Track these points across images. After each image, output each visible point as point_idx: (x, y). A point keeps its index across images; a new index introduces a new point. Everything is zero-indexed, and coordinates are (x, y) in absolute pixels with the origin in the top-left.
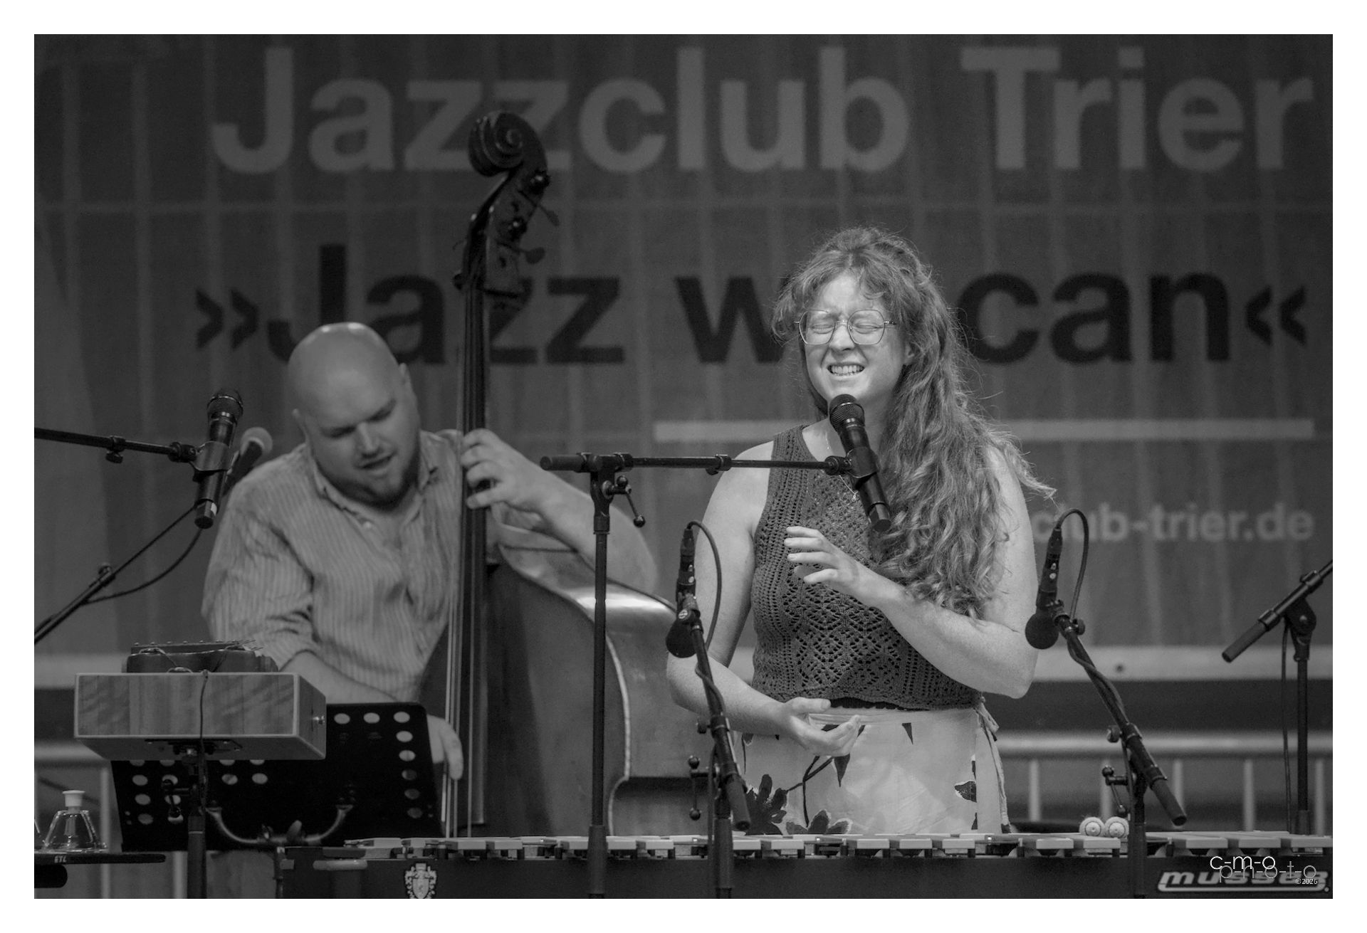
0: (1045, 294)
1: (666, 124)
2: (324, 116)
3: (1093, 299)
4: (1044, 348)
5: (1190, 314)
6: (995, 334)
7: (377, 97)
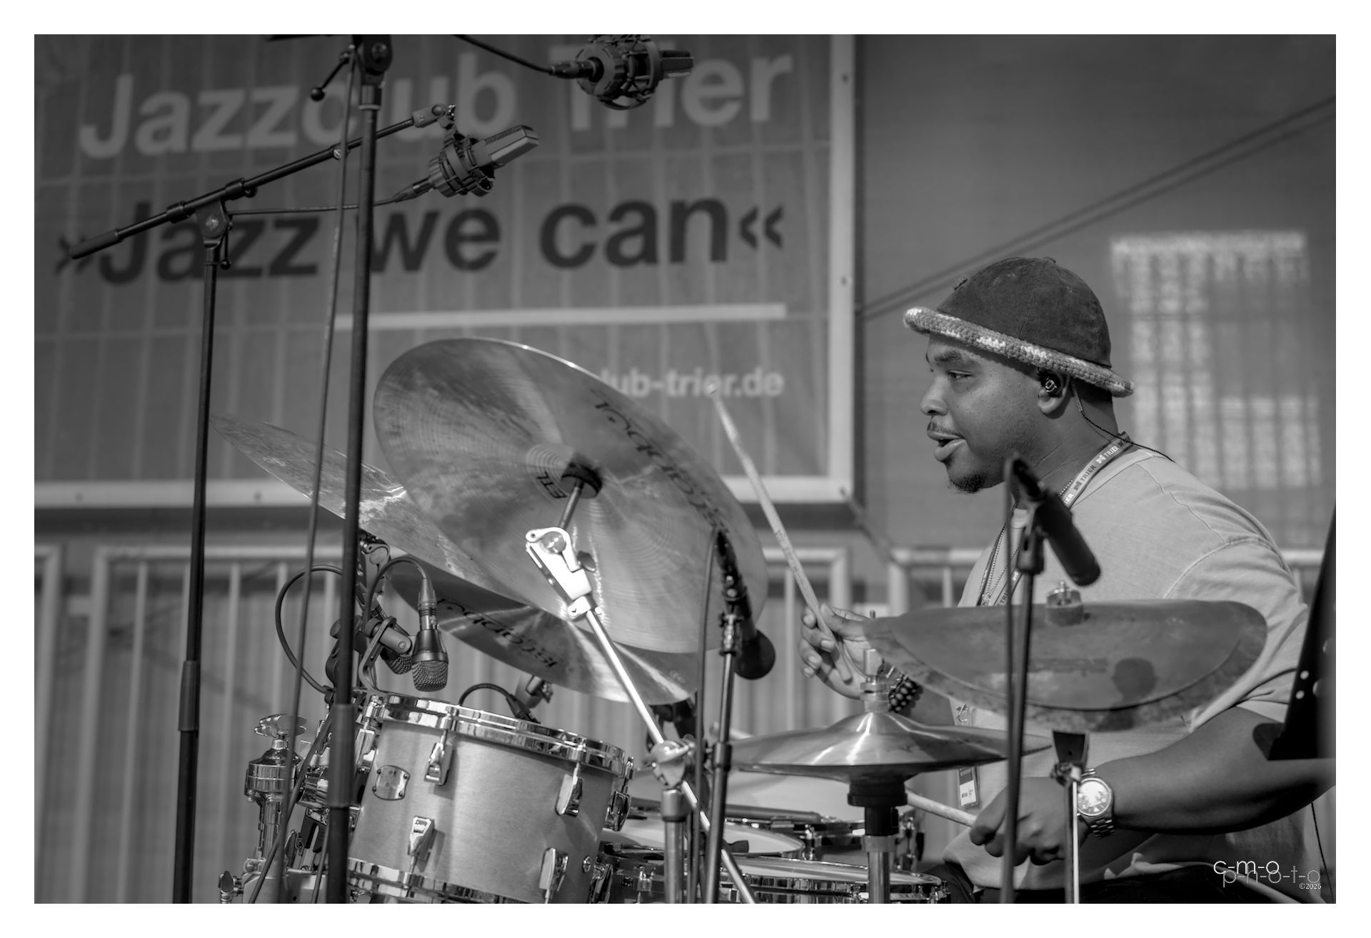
0: (602, 215)
2: (147, 118)
3: (633, 220)
4: (599, 256)
5: (700, 227)
6: (567, 247)
7: (180, 103)
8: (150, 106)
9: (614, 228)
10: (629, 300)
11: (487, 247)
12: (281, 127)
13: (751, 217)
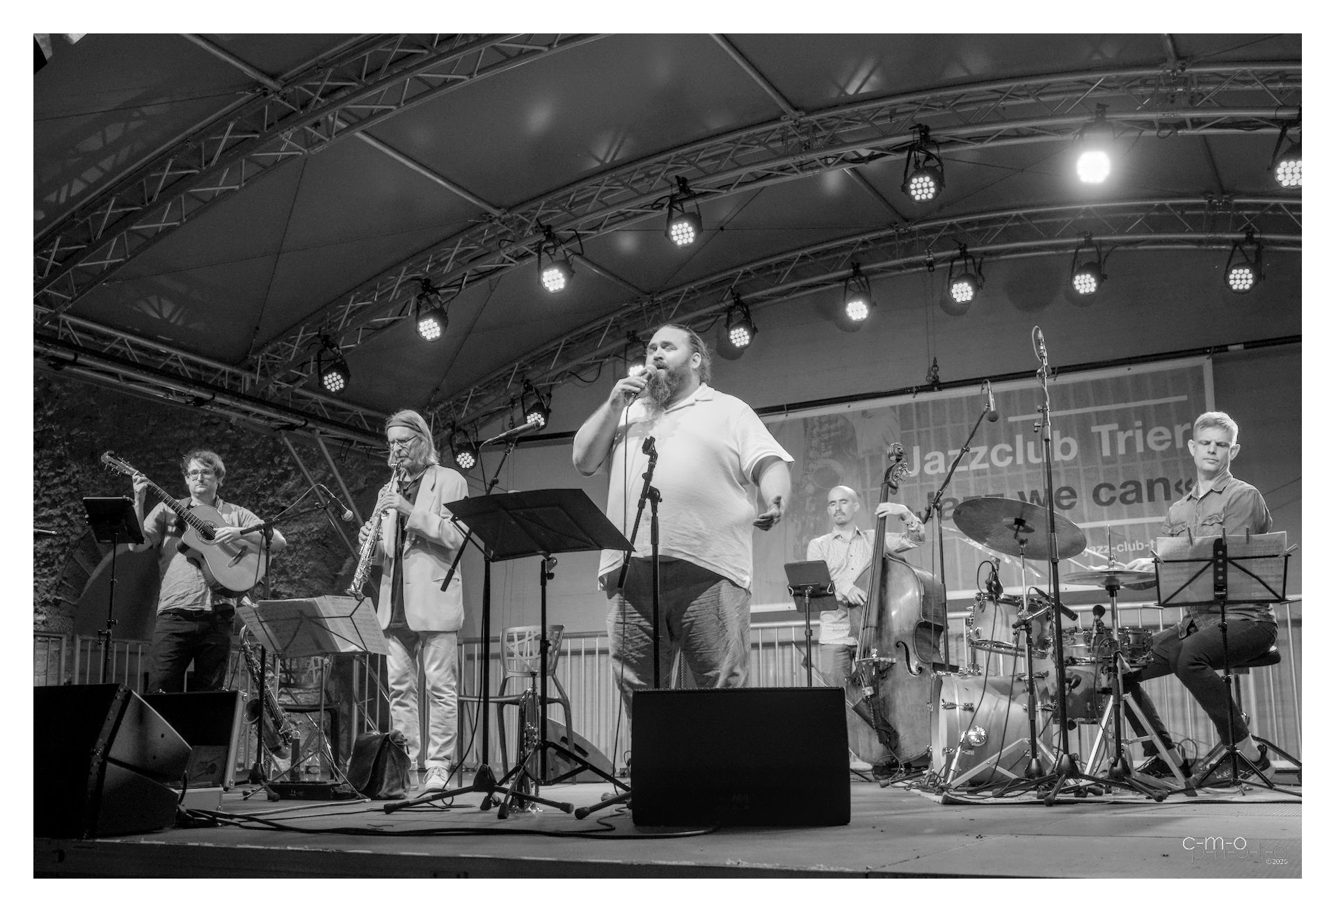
0: (1117, 487)
1: (1013, 454)
2: (927, 461)
3: (1131, 487)
4: (1118, 500)
5: (1159, 488)
6: (1104, 498)
7: (941, 456)
8: (928, 457)
9: (1123, 491)
10: (1131, 516)
11: (1072, 500)
12: (983, 461)
13: (1180, 482)
